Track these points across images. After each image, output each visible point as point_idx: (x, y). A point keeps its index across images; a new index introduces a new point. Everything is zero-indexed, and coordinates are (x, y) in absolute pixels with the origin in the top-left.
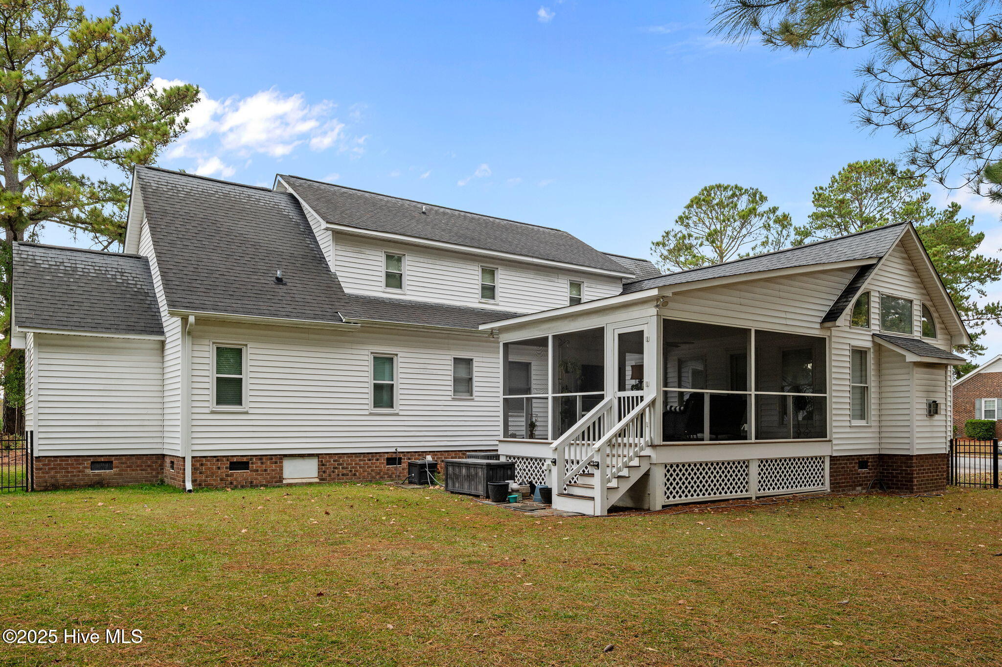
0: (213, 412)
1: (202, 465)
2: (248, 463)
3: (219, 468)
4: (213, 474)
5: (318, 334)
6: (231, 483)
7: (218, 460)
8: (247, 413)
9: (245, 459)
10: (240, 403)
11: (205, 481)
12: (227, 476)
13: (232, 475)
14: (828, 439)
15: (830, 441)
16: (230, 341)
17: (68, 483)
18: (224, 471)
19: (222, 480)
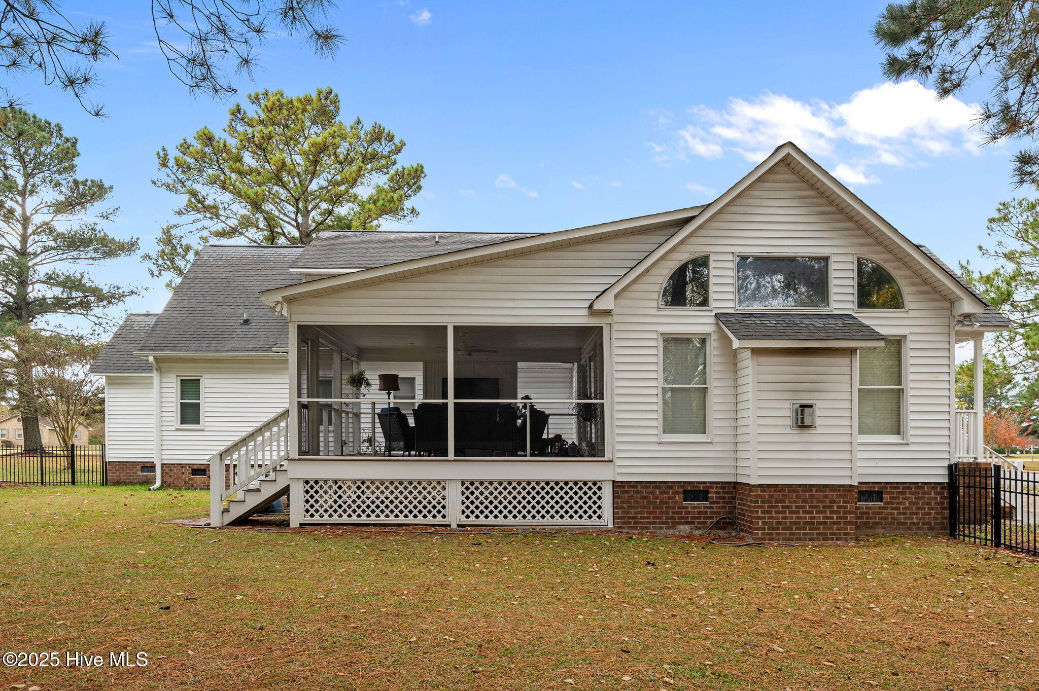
0: (177, 430)
1: (170, 470)
2: (205, 470)
3: (183, 473)
4: (179, 478)
5: (261, 364)
6: (192, 486)
7: (182, 467)
8: (203, 430)
9: (203, 467)
10: (198, 423)
11: (173, 483)
12: (189, 479)
13: (193, 479)
14: (606, 458)
15: (611, 461)
16: (189, 374)
17: (127, 481)
18: (187, 475)
19: (185, 483)
